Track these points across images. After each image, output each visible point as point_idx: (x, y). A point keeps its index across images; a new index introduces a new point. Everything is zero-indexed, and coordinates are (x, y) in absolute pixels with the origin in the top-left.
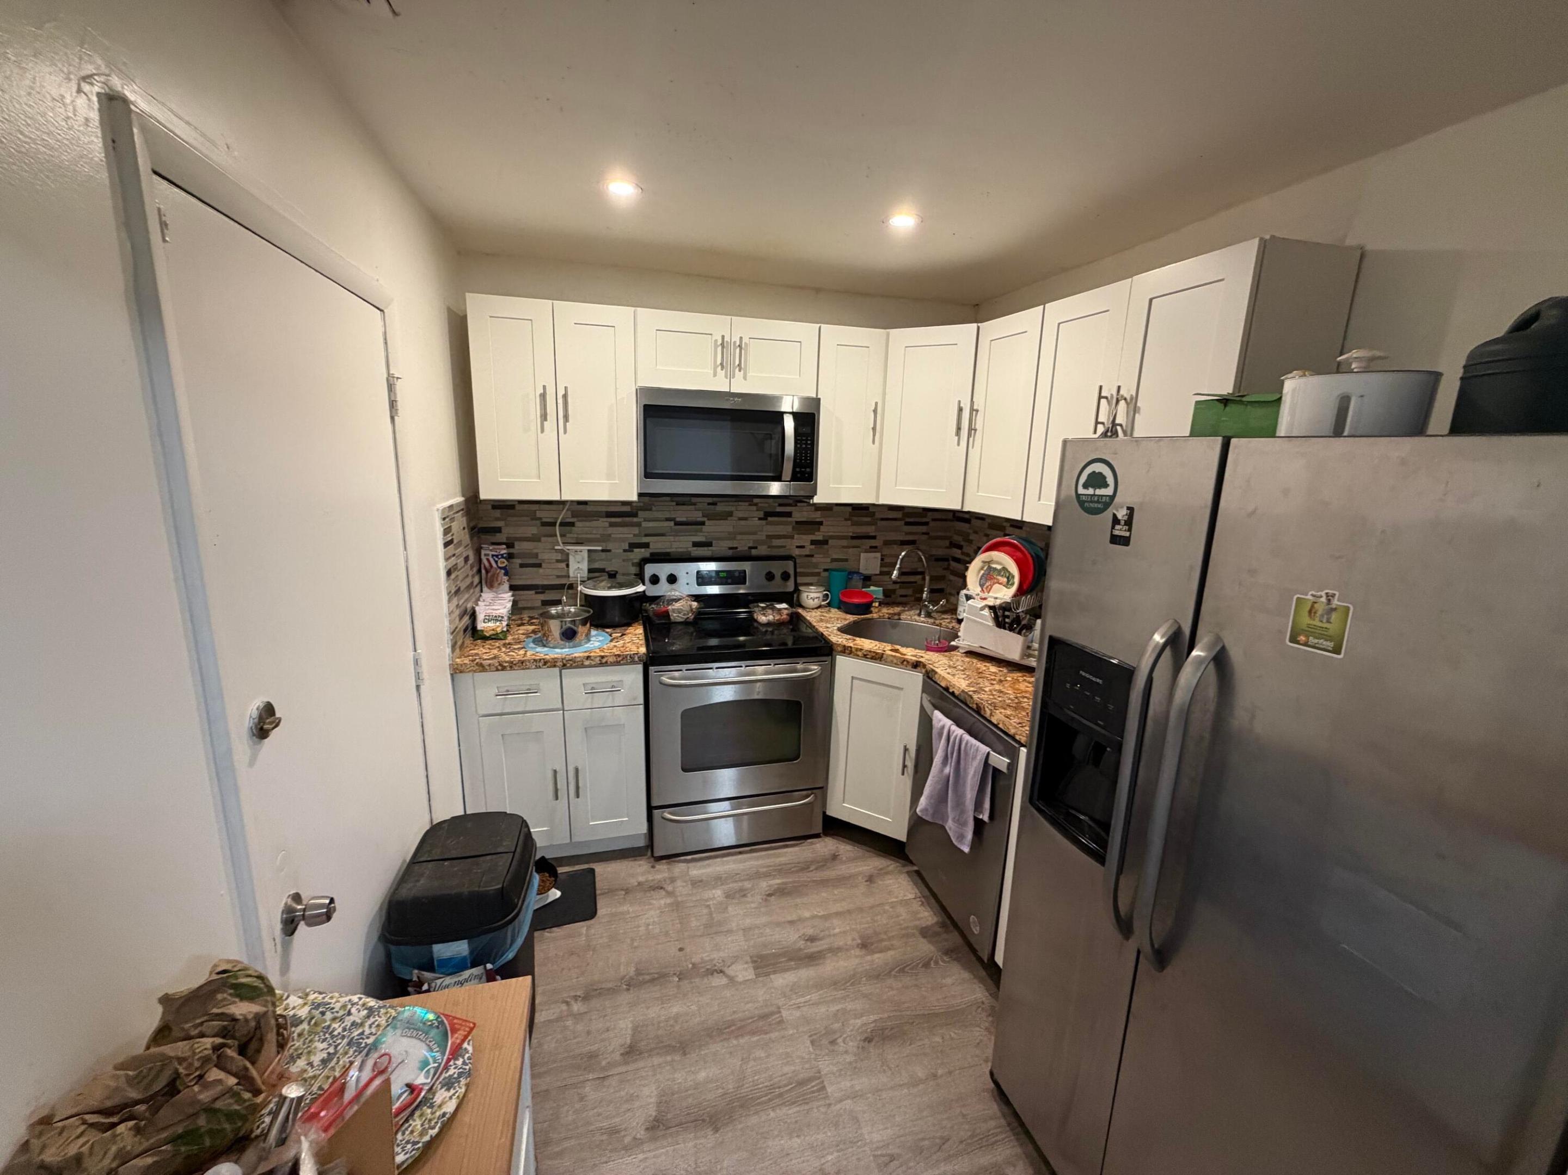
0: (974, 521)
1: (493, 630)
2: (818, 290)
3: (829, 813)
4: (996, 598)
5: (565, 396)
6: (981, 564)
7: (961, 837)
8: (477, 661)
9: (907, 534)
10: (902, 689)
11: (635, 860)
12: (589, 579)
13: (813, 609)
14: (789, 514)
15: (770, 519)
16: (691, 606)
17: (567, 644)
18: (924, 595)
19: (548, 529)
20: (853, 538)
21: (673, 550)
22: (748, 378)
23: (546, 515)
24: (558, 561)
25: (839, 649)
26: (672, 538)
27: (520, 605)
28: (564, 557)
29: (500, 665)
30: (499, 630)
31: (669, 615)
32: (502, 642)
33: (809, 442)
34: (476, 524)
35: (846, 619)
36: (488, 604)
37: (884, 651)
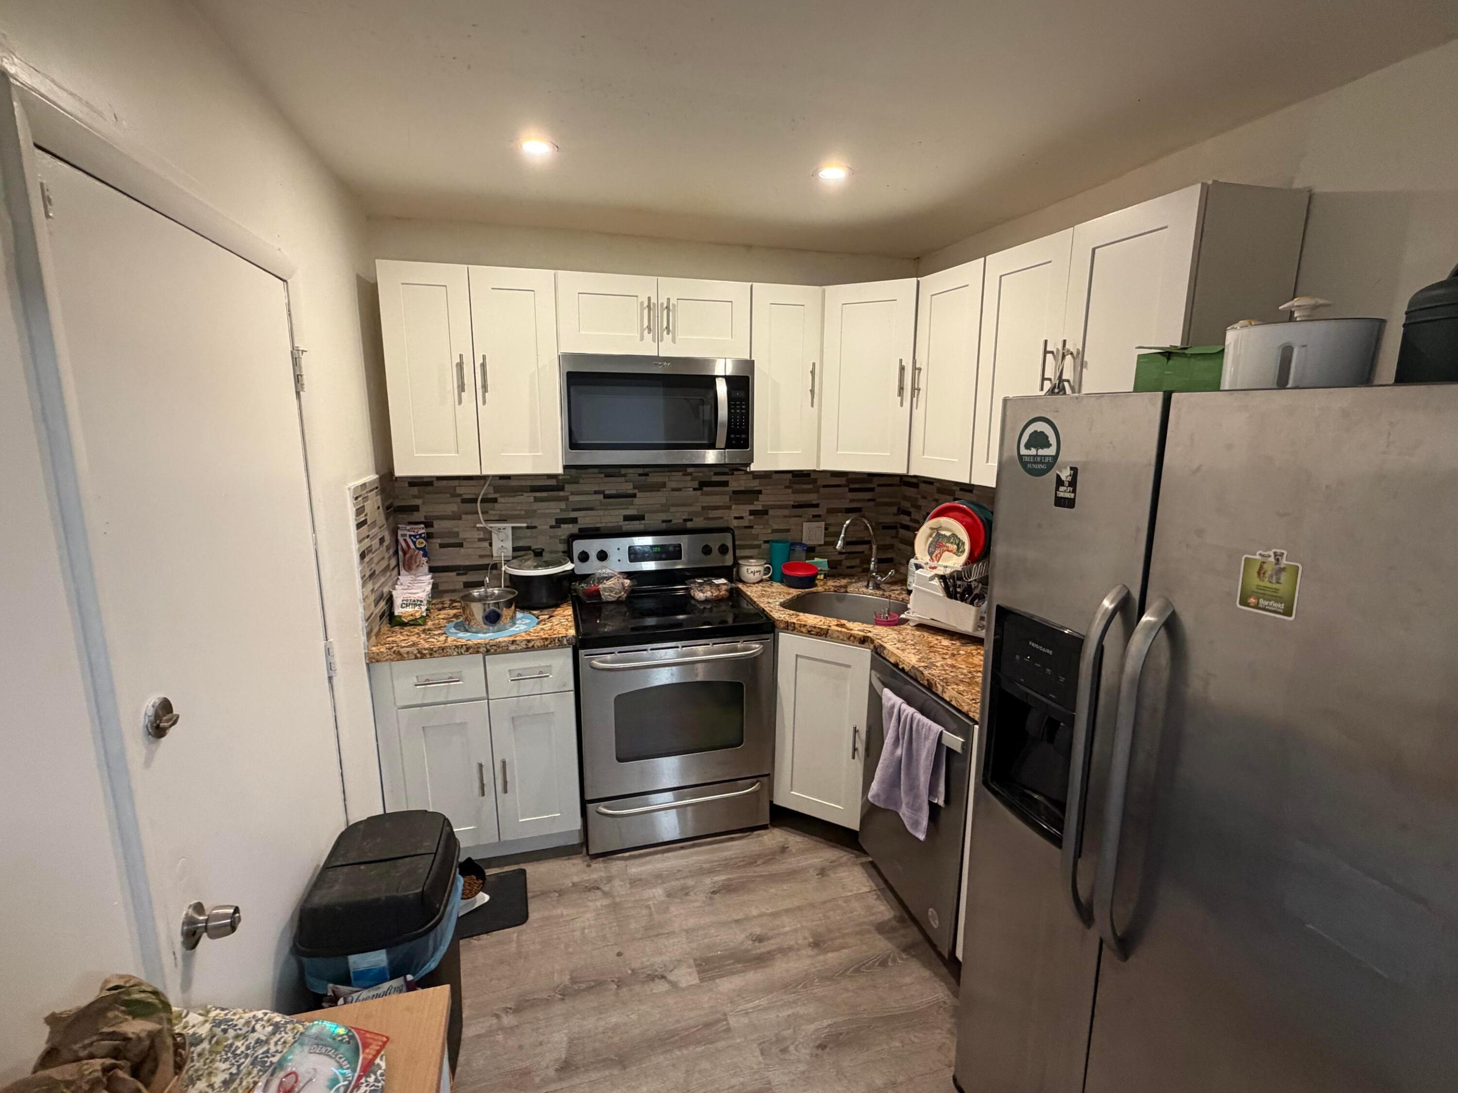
0: (923, 486)
1: (412, 615)
2: (749, 247)
3: (775, 802)
4: (946, 567)
5: (483, 365)
6: (929, 531)
7: (916, 824)
8: (395, 648)
9: (852, 501)
10: (849, 666)
11: (569, 859)
12: (514, 558)
13: (754, 584)
14: (725, 484)
15: (705, 489)
16: (623, 584)
17: (491, 628)
18: (872, 566)
19: (468, 506)
20: (794, 507)
21: (604, 525)
22: (677, 340)
23: (466, 491)
24: (480, 540)
25: (782, 626)
26: (601, 513)
27: (441, 588)
28: (487, 536)
29: (419, 652)
30: (418, 615)
31: (600, 594)
32: (421, 628)
33: (744, 407)
34: (392, 503)
35: (789, 594)
36: (406, 587)
37: (830, 626)
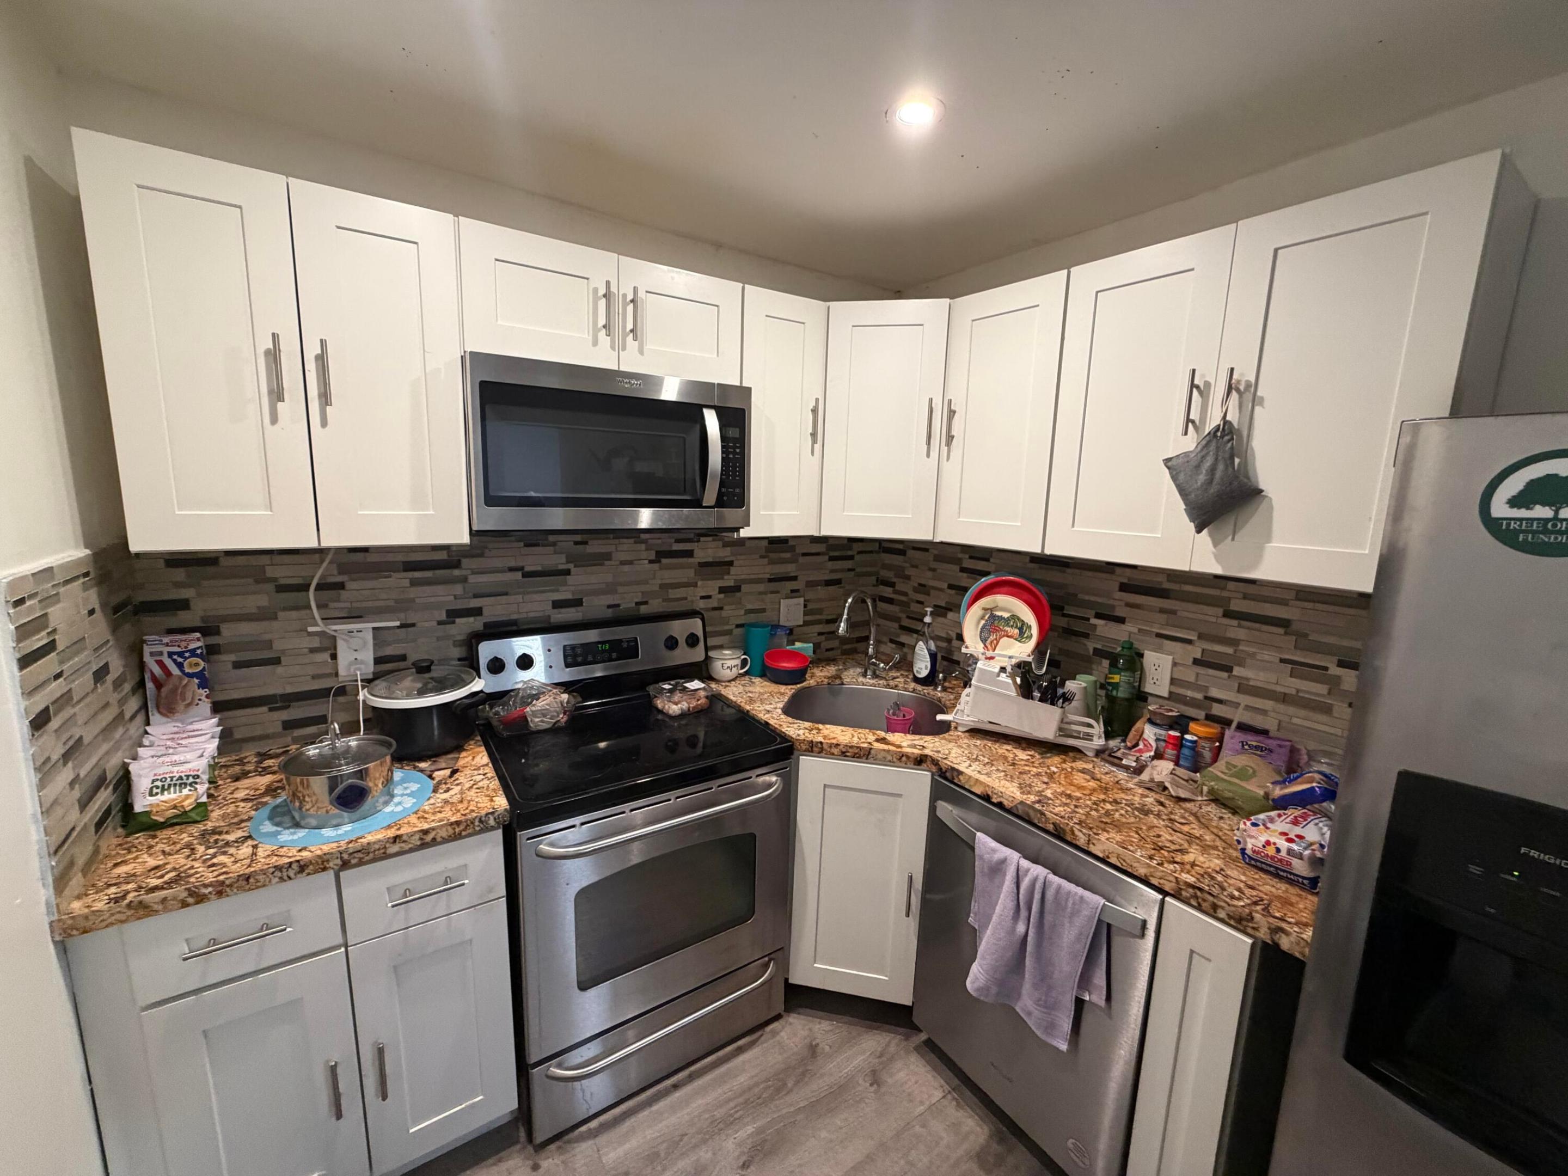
1: (175, 807)
3: (792, 981)
4: (1010, 657)
5: (322, 359)
6: (981, 612)
7: (1051, 1027)
9: (832, 571)
10: (900, 796)
12: (378, 678)
13: (729, 681)
14: (690, 554)
15: (664, 561)
16: (562, 703)
17: (345, 814)
18: (871, 651)
19: (289, 598)
20: (770, 580)
21: (525, 616)
22: (645, 350)
23: (285, 573)
24: (313, 651)
25: (804, 747)
26: (519, 598)
27: (238, 735)
28: (327, 643)
29: (191, 893)
30: (188, 804)
31: (527, 721)
32: (195, 830)
33: (738, 450)
34: (129, 597)
35: (782, 694)
36: (162, 750)
37: (870, 743)
